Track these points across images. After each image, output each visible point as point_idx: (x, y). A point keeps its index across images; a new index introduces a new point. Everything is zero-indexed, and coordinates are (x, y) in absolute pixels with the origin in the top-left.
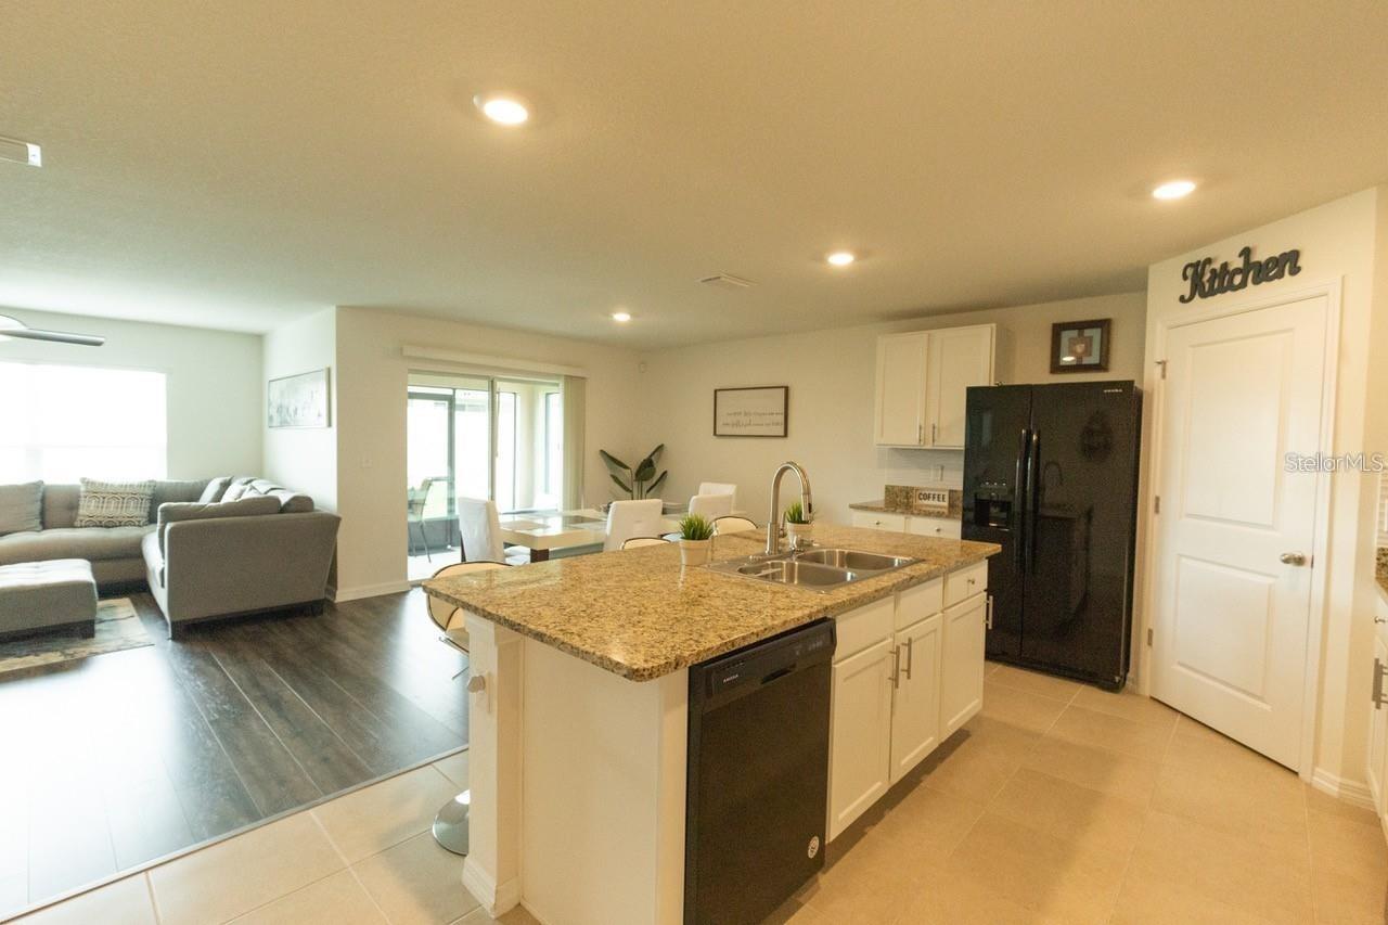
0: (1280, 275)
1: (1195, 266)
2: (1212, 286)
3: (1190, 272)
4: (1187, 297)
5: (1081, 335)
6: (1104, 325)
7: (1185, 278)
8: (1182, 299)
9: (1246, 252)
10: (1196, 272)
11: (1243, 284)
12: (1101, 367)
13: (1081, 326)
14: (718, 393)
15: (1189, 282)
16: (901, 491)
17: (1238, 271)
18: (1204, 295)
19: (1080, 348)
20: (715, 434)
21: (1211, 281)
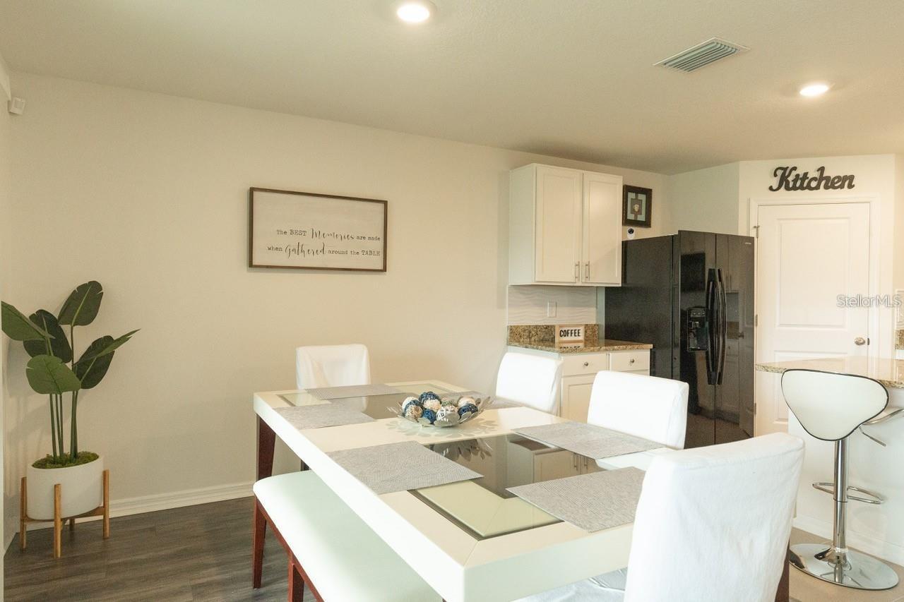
0: (842, 187)
1: (785, 169)
2: (795, 184)
3: (780, 173)
4: (774, 188)
5: (637, 196)
6: (648, 192)
7: (775, 175)
8: (771, 188)
9: (822, 169)
10: (784, 174)
11: (817, 188)
12: (647, 224)
13: (638, 190)
14: (257, 195)
15: (778, 178)
16: (524, 331)
17: (814, 179)
18: (788, 188)
19: (636, 208)
20: (251, 265)
21: (795, 181)
